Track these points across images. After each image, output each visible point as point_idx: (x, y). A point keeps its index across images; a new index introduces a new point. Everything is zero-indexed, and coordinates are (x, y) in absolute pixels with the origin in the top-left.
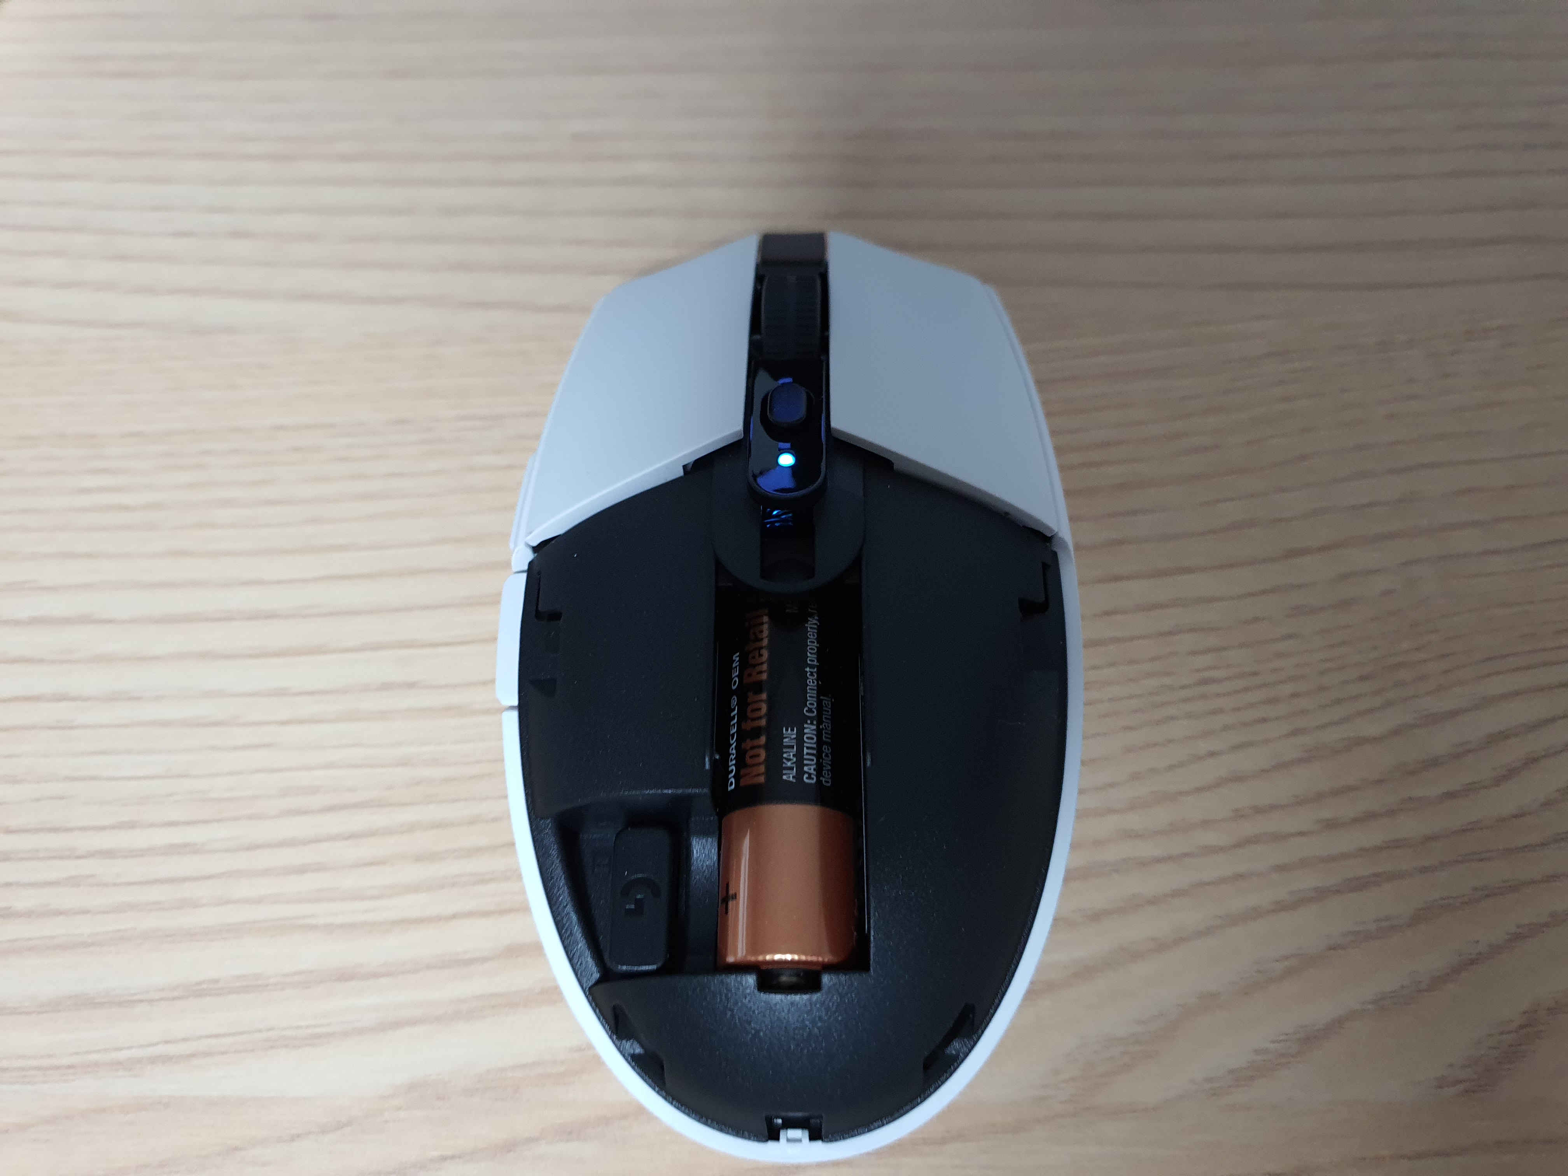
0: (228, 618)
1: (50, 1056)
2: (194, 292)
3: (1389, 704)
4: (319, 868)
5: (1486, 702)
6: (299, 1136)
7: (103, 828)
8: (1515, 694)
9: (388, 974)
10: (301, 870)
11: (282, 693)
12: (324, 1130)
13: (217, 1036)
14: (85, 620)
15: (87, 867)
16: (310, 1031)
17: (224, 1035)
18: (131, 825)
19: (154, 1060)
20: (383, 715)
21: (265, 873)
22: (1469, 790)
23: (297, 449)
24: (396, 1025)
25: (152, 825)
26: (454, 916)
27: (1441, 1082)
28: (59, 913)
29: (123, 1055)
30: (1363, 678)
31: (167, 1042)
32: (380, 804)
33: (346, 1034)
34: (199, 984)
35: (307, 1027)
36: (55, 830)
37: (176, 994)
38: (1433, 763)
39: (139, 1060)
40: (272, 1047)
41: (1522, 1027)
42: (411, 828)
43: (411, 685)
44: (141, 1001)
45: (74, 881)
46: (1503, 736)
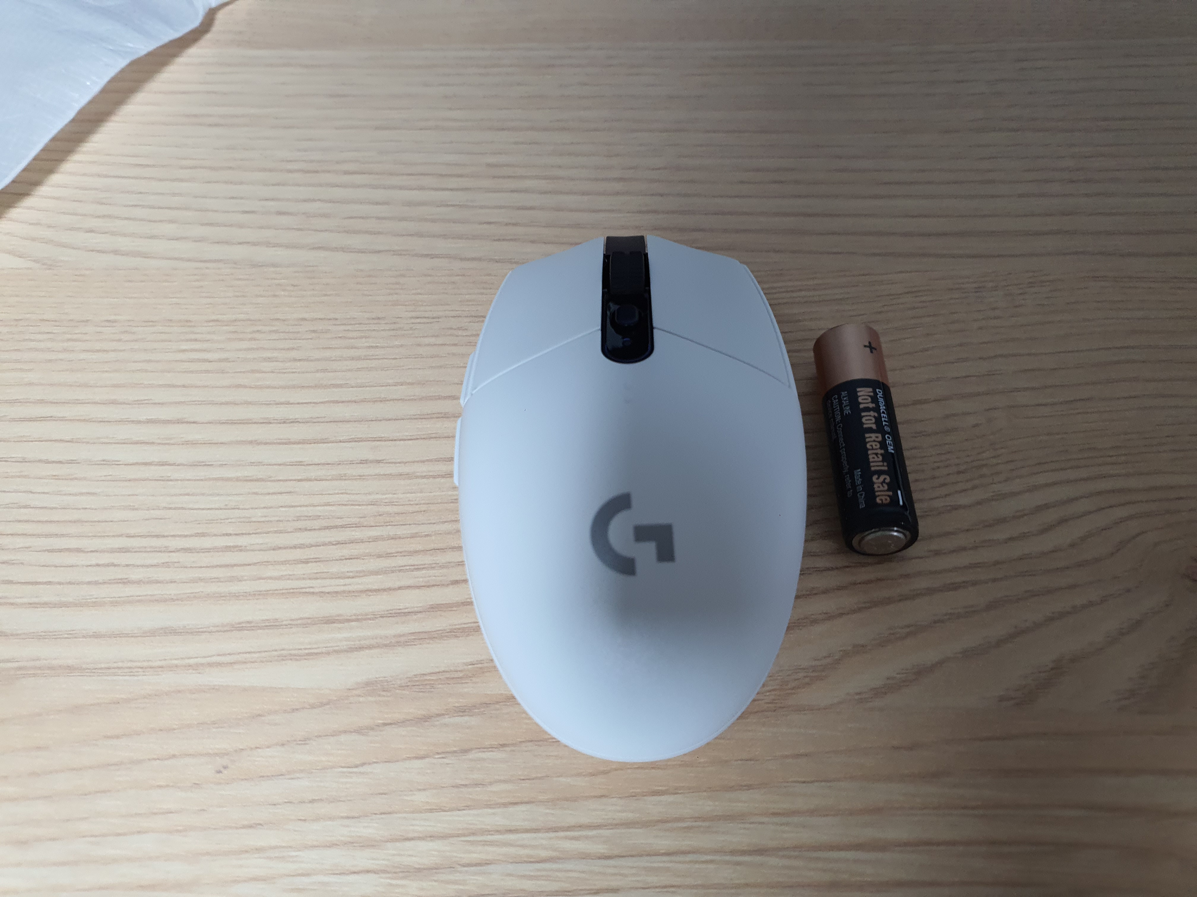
0: (268, 422)
1: (148, 661)
2: (254, 244)
3: (974, 487)
4: (317, 560)
5: (1035, 488)
6: (297, 709)
7: (186, 536)
8: (1054, 484)
9: (357, 620)
10: (306, 562)
11: (300, 464)
12: (313, 707)
13: (249, 653)
14: (180, 422)
15: (175, 557)
16: (307, 651)
17: (254, 652)
18: (203, 535)
19: (210, 665)
20: (361, 477)
21: (284, 563)
22: (1024, 536)
23: (314, 331)
24: (361, 648)
25: (215, 535)
26: (400, 588)
27: (1001, 699)
28: (158, 582)
29: (192, 661)
30: (959, 473)
31: (219, 655)
32: (357, 526)
33: (328, 653)
34: (240, 623)
35: (305, 649)
36: (157, 536)
37: (225, 629)
38: (1002, 521)
39: (202, 665)
40: (283, 660)
41: (1052, 669)
42: (376, 539)
43: (379, 462)
44: (205, 632)
45: (166, 565)
46: (1046, 507)
